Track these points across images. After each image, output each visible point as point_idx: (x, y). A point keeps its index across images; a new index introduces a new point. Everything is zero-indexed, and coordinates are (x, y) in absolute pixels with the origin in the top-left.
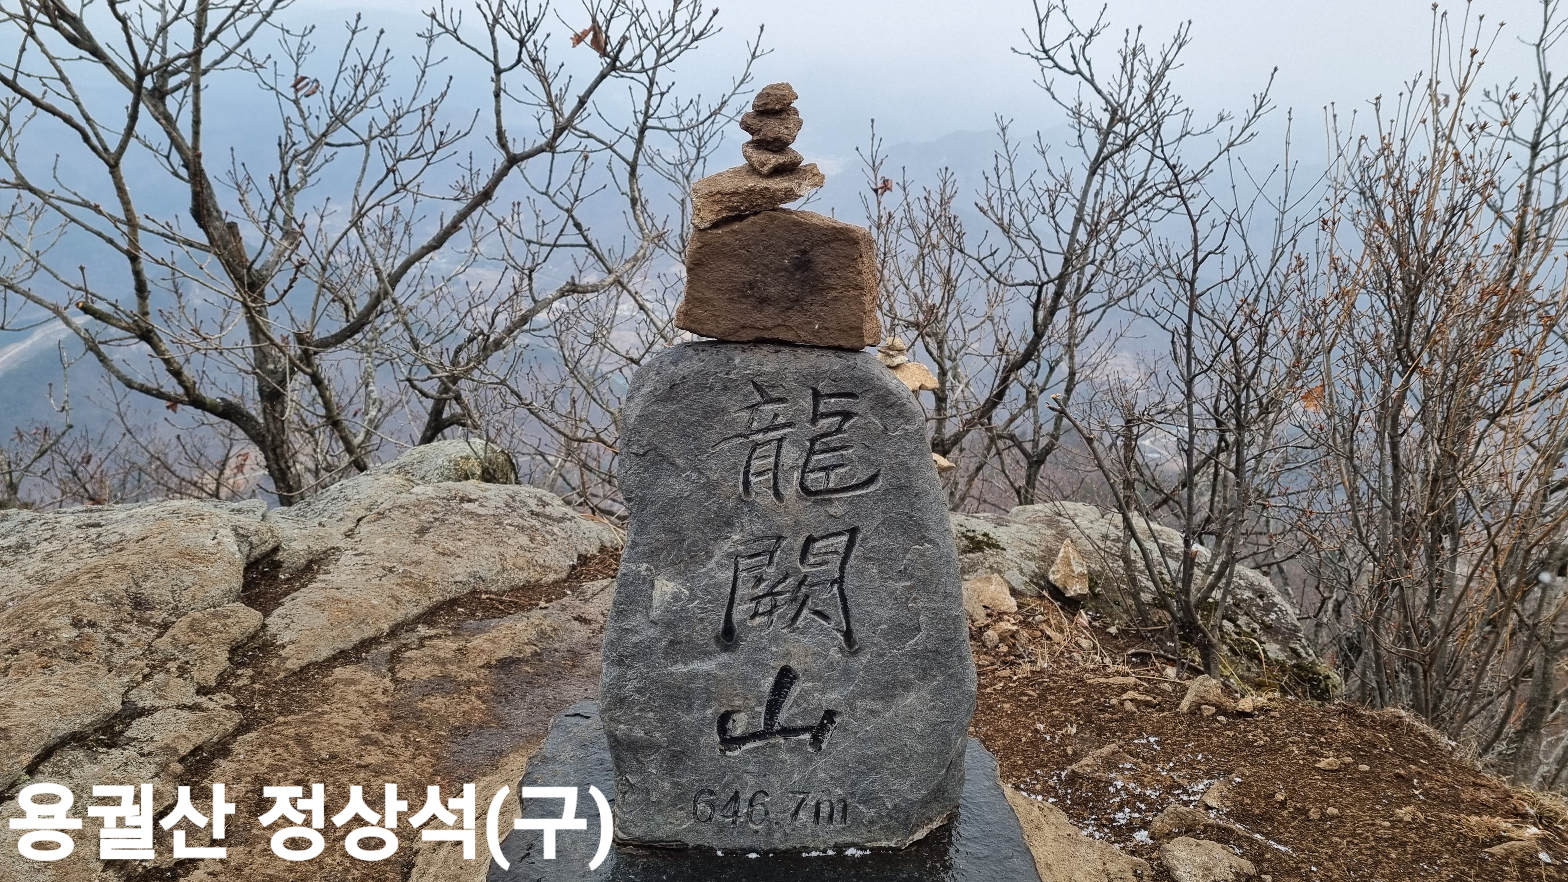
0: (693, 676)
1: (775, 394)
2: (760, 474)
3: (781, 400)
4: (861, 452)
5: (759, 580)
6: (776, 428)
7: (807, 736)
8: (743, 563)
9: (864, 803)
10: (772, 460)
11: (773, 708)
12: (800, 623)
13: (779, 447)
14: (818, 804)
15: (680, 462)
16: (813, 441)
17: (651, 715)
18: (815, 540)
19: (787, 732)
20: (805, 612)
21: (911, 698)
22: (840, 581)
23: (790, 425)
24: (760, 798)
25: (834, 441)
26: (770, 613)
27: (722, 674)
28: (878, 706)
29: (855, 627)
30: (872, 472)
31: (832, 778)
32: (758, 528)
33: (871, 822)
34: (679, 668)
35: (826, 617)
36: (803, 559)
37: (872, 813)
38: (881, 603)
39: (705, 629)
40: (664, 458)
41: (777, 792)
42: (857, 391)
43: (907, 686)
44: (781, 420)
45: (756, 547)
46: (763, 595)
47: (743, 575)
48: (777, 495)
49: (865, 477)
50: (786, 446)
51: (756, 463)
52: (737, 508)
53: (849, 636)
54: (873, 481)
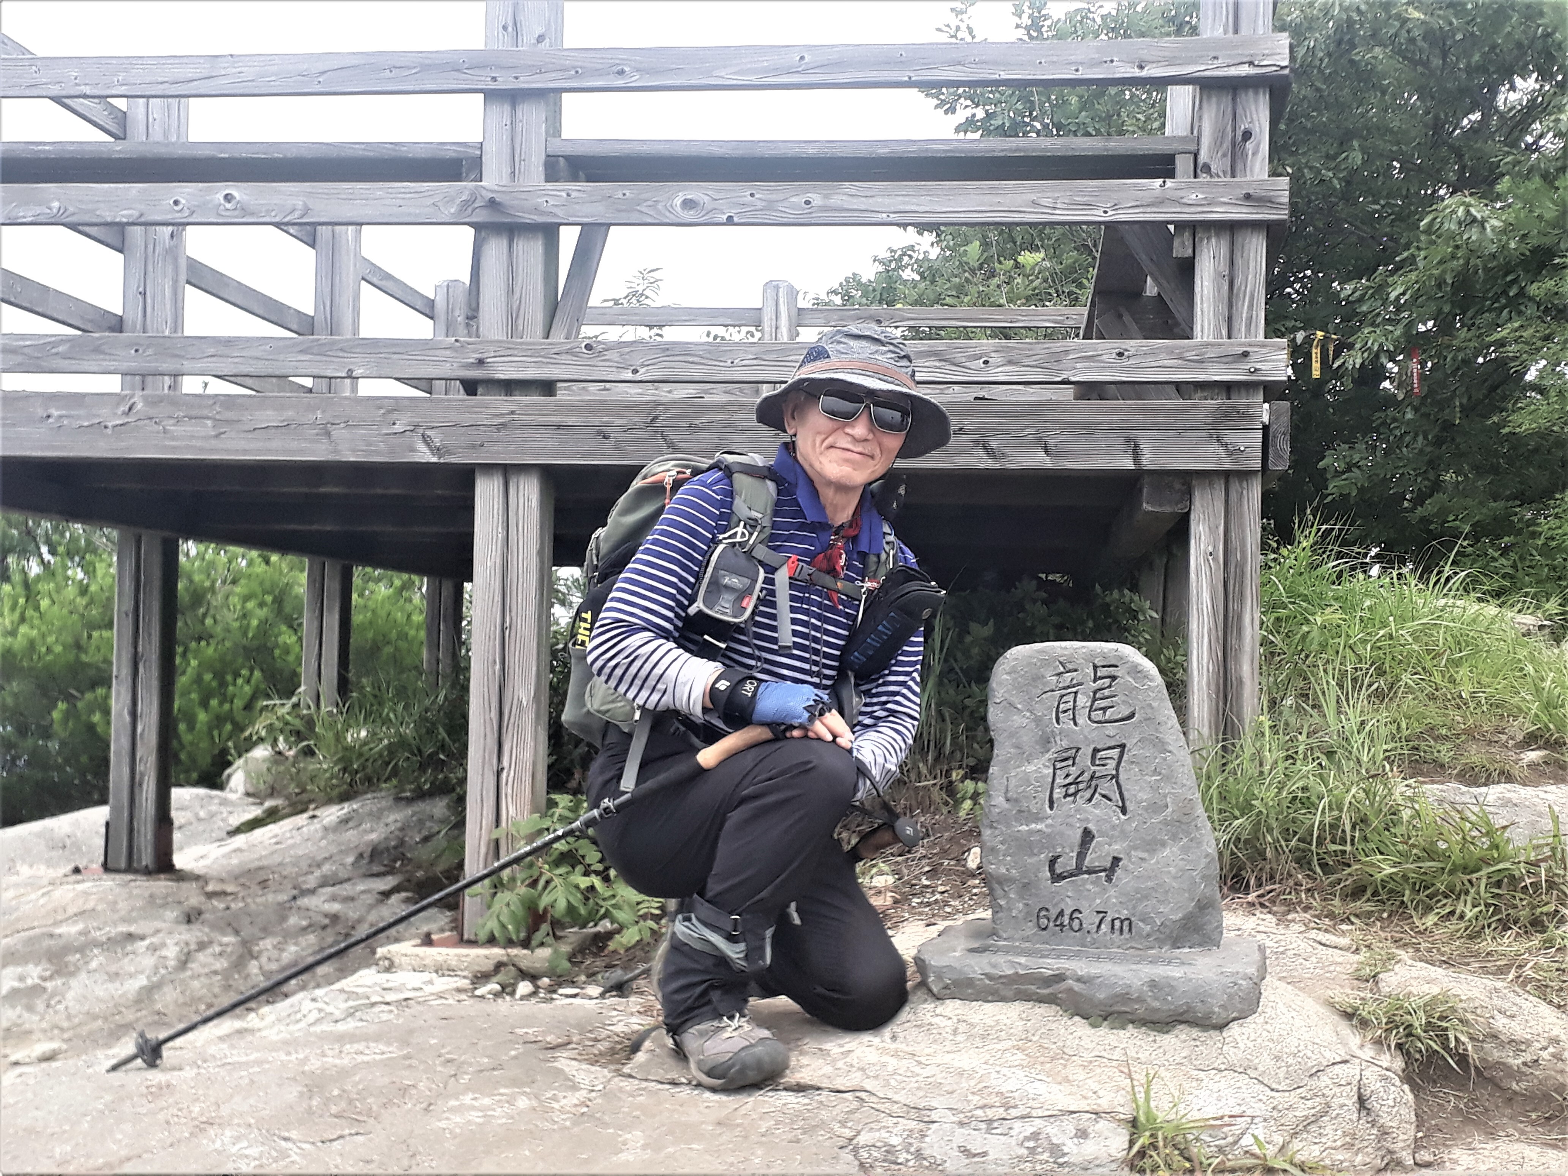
0: (1031, 832)
1: (1071, 667)
2: (1065, 712)
3: (1075, 670)
4: (1124, 698)
5: (1068, 775)
6: (1073, 687)
7: (1103, 874)
8: (1059, 765)
9: (1142, 921)
10: (1071, 703)
11: (1081, 856)
12: (1093, 802)
13: (1075, 697)
14: (1113, 920)
15: (1019, 706)
16: (1095, 693)
18: (1099, 751)
19: (1089, 872)
20: (1097, 795)
21: (1167, 852)
22: (1116, 777)
23: (1081, 684)
24: (1076, 915)
25: (1107, 692)
26: (1075, 795)
27: (1048, 831)
28: (1146, 855)
29: (1128, 803)
30: (1131, 710)
31: (1120, 902)
32: (1065, 744)
33: (1148, 935)
34: (1024, 828)
35: (1109, 799)
36: (1093, 764)
38: (1142, 789)
39: (1037, 803)
40: (1011, 705)
41: (1086, 912)
43: (1163, 844)
44: (1075, 682)
45: (1065, 755)
46: (1070, 784)
47: (1058, 772)
48: (1075, 724)
49: (1127, 713)
50: (1079, 696)
51: (1062, 706)
52: (1053, 731)
53: (1124, 810)
54: (1132, 715)
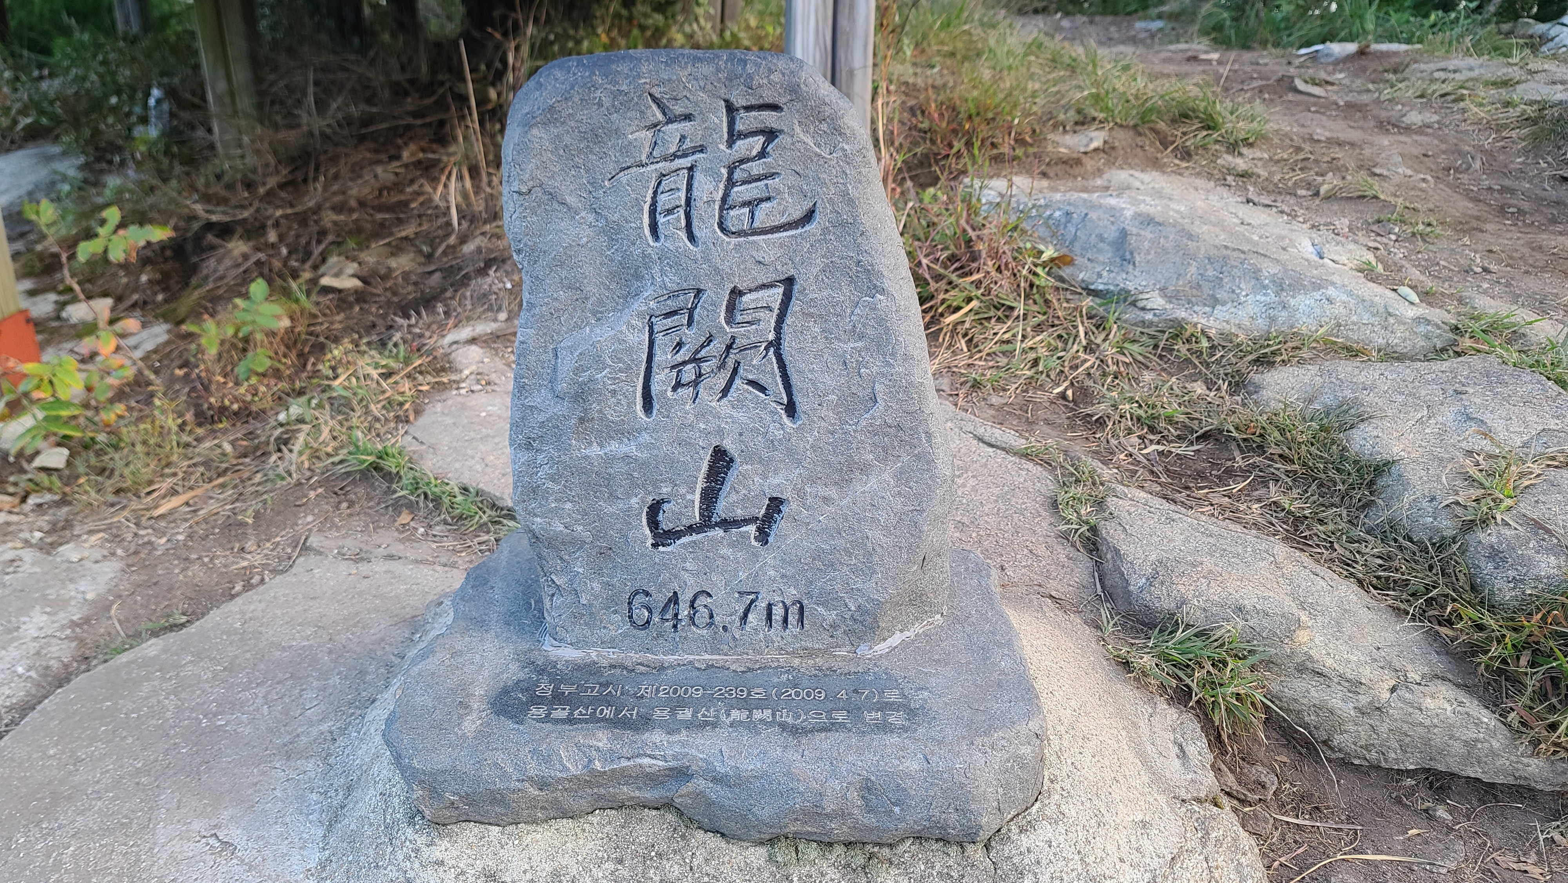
0: (609, 460)
1: (678, 109)
2: (669, 212)
3: (688, 117)
4: (792, 179)
5: (680, 345)
6: (685, 155)
7: (752, 529)
8: (660, 324)
9: (822, 604)
10: (682, 195)
11: (710, 497)
12: (733, 394)
13: (690, 179)
14: (770, 607)
15: (570, 200)
16: (731, 171)
17: (568, 505)
18: (741, 294)
19: (727, 524)
20: (738, 382)
21: (873, 483)
22: (776, 344)
23: (702, 149)
24: (702, 600)
25: (756, 167)
26: (696, 383)
27: (643, 455)
28: (832, 492)
29: (798, 398)
30: (807, 205)
31: (783, 576)
32: (672, 281)
33: (834, 626)
34: (595, 451)
35: (763, 389)
36: (730, 320)
37: (832, 616)
38: (828, 369)
39: (619, 403)
40: (552, 196)
41: (720, 593)
42: (781, 101)
43: (865, 469)
44: (688, 144)
45: (672, 305)
46: (684, 363)
47: (659, 338)
48: (691, 237)
49: (797, 214)
50: (699, 176)
51: (662, 198)
52: (644, 256)
53: (791, 409)
54: (808, 217)
